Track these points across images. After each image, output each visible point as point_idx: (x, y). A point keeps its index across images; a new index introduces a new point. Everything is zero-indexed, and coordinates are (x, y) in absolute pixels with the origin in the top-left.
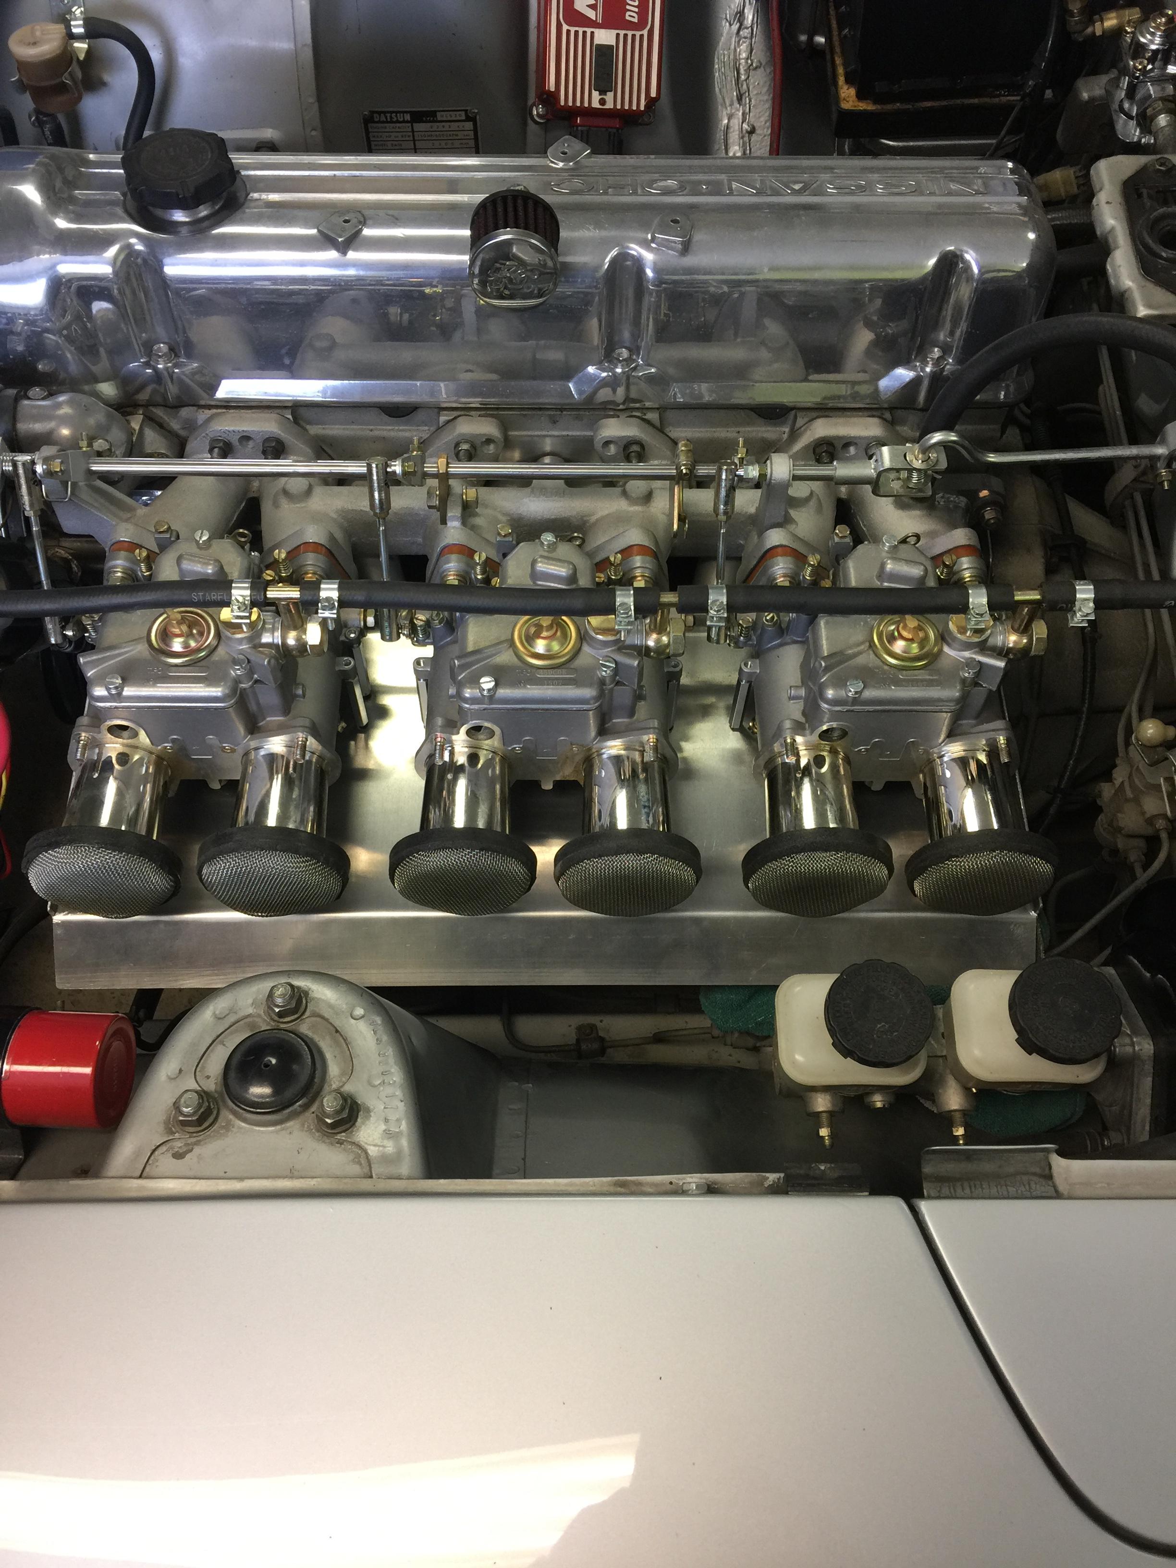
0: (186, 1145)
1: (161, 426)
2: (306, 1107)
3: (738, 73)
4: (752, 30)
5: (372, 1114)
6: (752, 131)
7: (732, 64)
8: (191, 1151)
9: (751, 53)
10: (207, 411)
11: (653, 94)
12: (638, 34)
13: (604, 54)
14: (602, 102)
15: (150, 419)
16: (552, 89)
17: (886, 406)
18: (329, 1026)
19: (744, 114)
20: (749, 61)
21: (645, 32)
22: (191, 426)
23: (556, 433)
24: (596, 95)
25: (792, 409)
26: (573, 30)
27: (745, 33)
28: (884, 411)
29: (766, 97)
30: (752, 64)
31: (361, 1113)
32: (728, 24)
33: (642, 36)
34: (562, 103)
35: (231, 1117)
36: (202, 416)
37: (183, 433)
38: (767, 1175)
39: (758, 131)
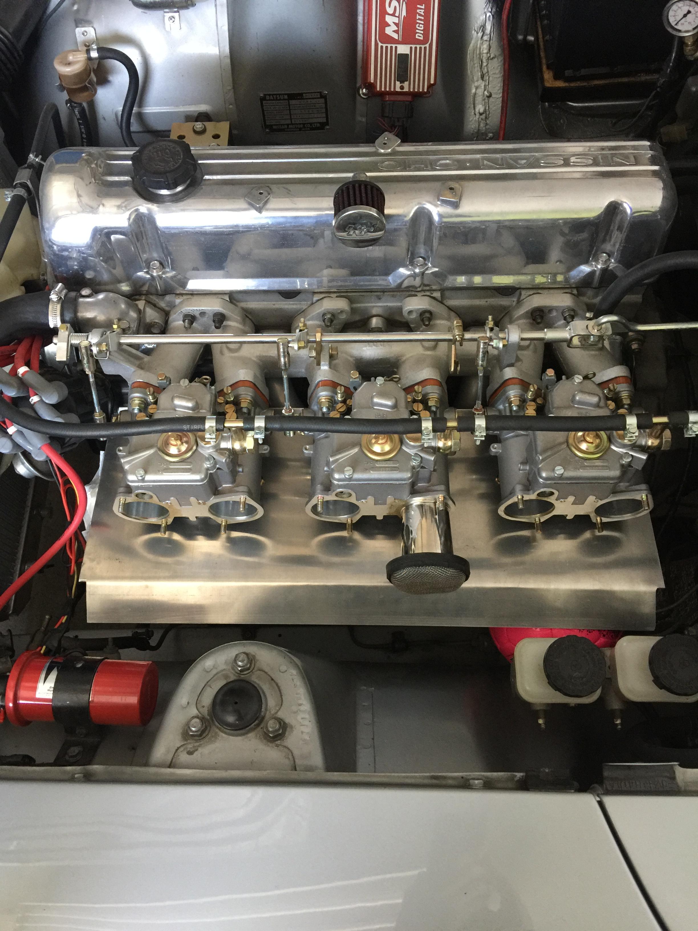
0: (194, 747)
1: (155, 306)
2: (258, 725)
3: (482, 62)
4: (490, 36)
5: (294, 729)
6: (490, 96)
7: (478, 56)
8: (197, 750)
9: (489, 50)
10: (181, 297)
11: (432, 82)
12: (423, 46)
13: (403, 59)
14: (402, 88)
15: (149, 302)
16: (372, 81)
17: (574, 286)
18: (268, 676)
19: (485, 86)
20: (489, 55)
21: (427, 46)
22: (173, 306)
23: (380, 304)
24: (398, 84)
25: (519, 288)
26: (384, 45)
27: (485, 38)
28: (573, 289)
29: (498, 76)
30: (490, 56)
31: (288, 729)
32: (476, 33)
33: (425, 48)
34: (378, 89)
35: (217, 730)
36: (178, 301)
37: (167, 309)
38: (516, 774)
39: (493, 96)
